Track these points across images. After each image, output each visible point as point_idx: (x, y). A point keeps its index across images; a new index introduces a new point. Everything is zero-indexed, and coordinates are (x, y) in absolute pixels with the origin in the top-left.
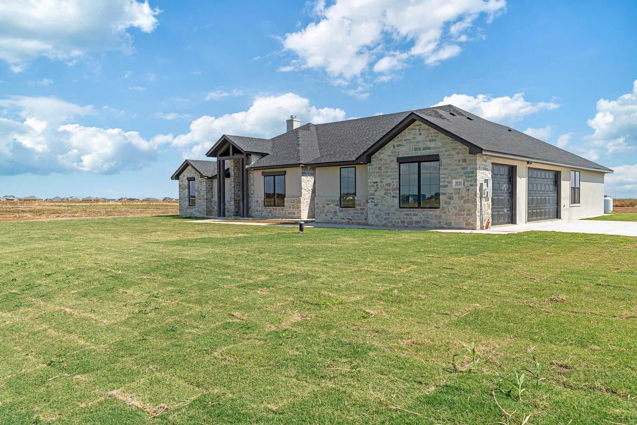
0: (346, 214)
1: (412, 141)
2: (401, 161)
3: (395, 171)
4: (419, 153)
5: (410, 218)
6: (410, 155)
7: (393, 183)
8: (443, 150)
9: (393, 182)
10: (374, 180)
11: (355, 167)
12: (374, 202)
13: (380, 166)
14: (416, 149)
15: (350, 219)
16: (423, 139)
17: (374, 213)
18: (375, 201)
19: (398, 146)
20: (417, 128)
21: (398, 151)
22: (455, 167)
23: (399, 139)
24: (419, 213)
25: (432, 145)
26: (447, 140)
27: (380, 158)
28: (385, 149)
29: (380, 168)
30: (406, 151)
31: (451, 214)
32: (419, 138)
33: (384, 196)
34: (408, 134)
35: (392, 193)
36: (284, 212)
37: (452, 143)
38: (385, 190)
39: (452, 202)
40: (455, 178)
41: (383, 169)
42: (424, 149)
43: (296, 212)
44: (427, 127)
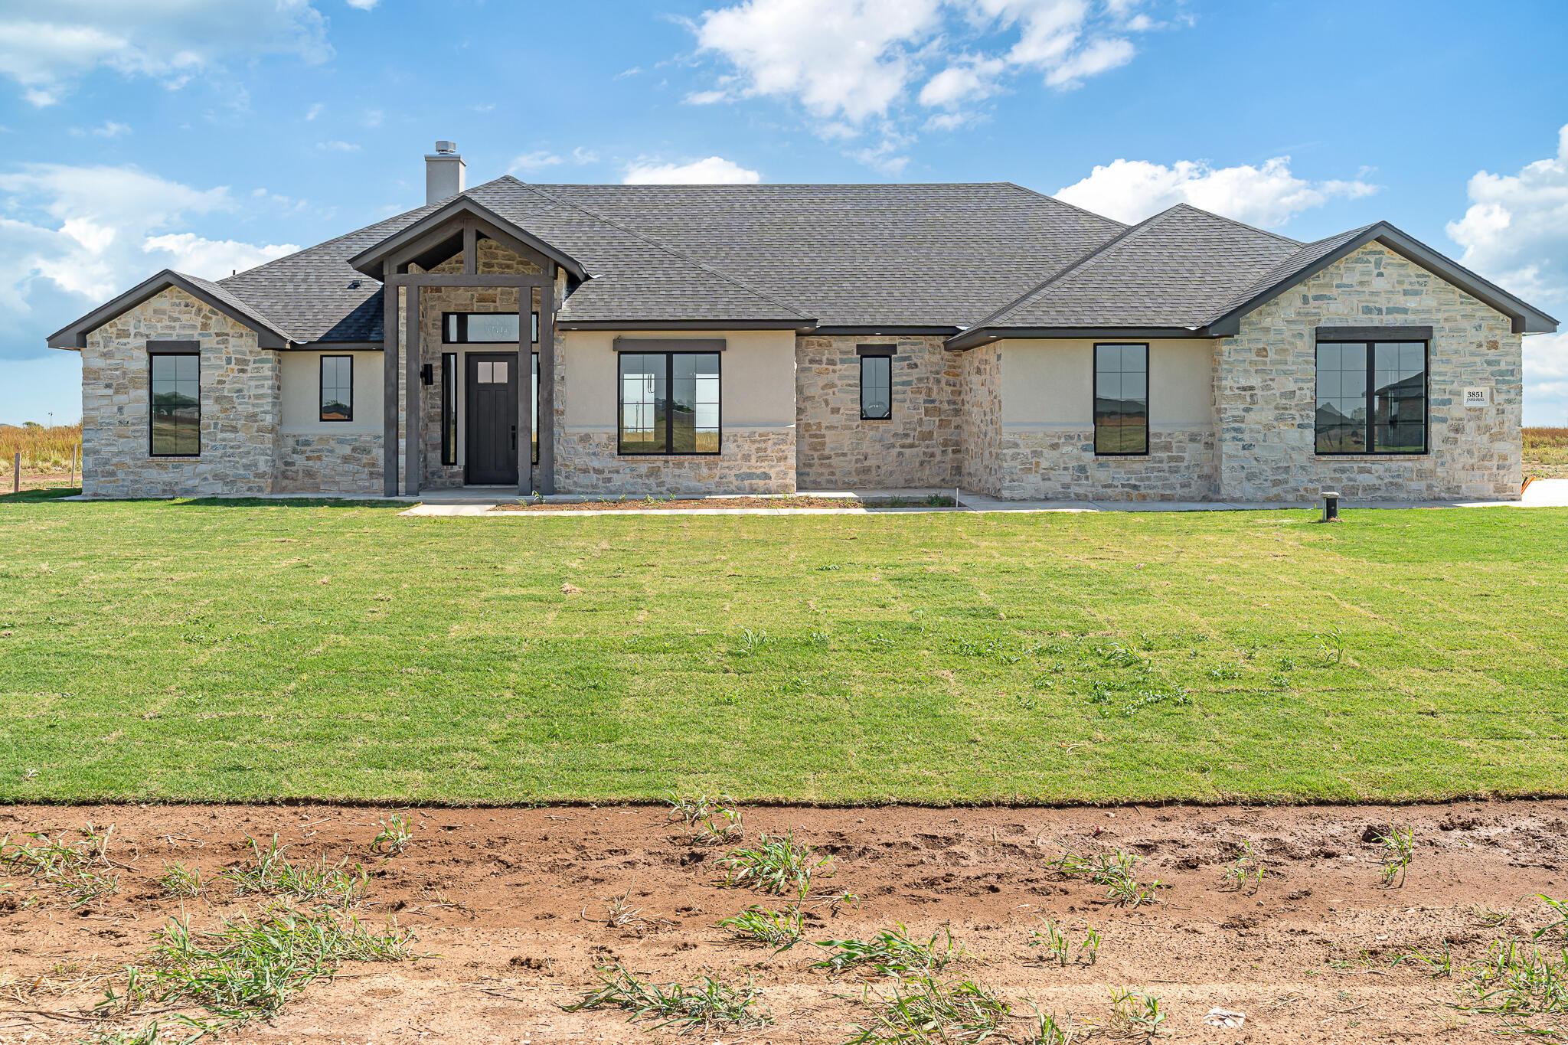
0: (1119, 473)
1: (1359, 289)
2: (1324, 336)
3: (1307, 362)
4: (1376, 321)
5: (1350, 479)
6: (1352, 324)
7: (1303, 392)
8: (1441, 316)
9: (1301, 389)
10: (1243, 383)
11: (1147, 345)
12: (1240, 440)
13: (1261, 346)
14: (1368, 310)
15: (1135, 487)
16: (1389, 287)
17: (1243, 467)
18: (1246, 436)
19: (1317, 298)
20: (1372, 260)
21: (1316, 310)
22: (1468, 359)
23: (1322, 281)
24: (1374, 467)
25: (1412, 303)
26: (1451, 296)
27: (1264, 325)
28: (1277, 304)
29: (1262, 352)
30: (1340, 312)
31: (1460, 466)
32: (1378, 284)
33: (1275, 423)
34: (1346, 272)
35: (1297, 416)
36: (717, 472)
37: (1462, 303)
38: (1276, 408)
39: (1462, 438)
40: (1471, 384)
41: (1272, 355)
42: (1390, 311)
43: (772, 473)
44: (1398, 258)
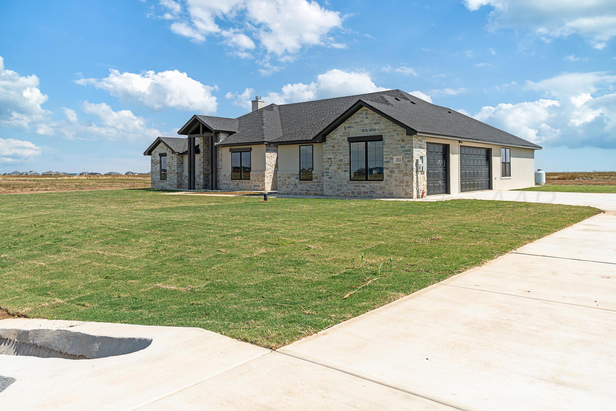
0: (305, 186)
1: (360, 123)
2: (351, 140)
3: (346, 149)
4: (366, 134)
5: (359, 189)
6: (359, 136)
7: (345, 159)
8: (386, 131)
9: (344, 158)
10: (329, 157)
11: (313, 145)
12: (328, 176)
13: (333, 144)
14: (363, 131)
15: (308, 191)
16: (369, 122)
17: (329, 185)
18: (330, 174)
19: (349, 127)
20: (364, 113)
21: (348, 132)
22: (396, 146)
23: (350, 122)
24: (366, 185)
25: (377, 127)
26: (389, 123)
27: (334, 137)
28: (337, 130)
29: (333, 147)
30: (355, 132)
31: (393, 185)
32: (366, 121)
33: (337, 170)
34: (357, 117)
35: (344, 168)
36: (250, 185)
37: (393, 126)
38: (338, 165)
39: (393, 175)
40: (396, 155)
41: (336, 147)
42: (370, 130)
43: (260, 185)
44: (372, 112)
